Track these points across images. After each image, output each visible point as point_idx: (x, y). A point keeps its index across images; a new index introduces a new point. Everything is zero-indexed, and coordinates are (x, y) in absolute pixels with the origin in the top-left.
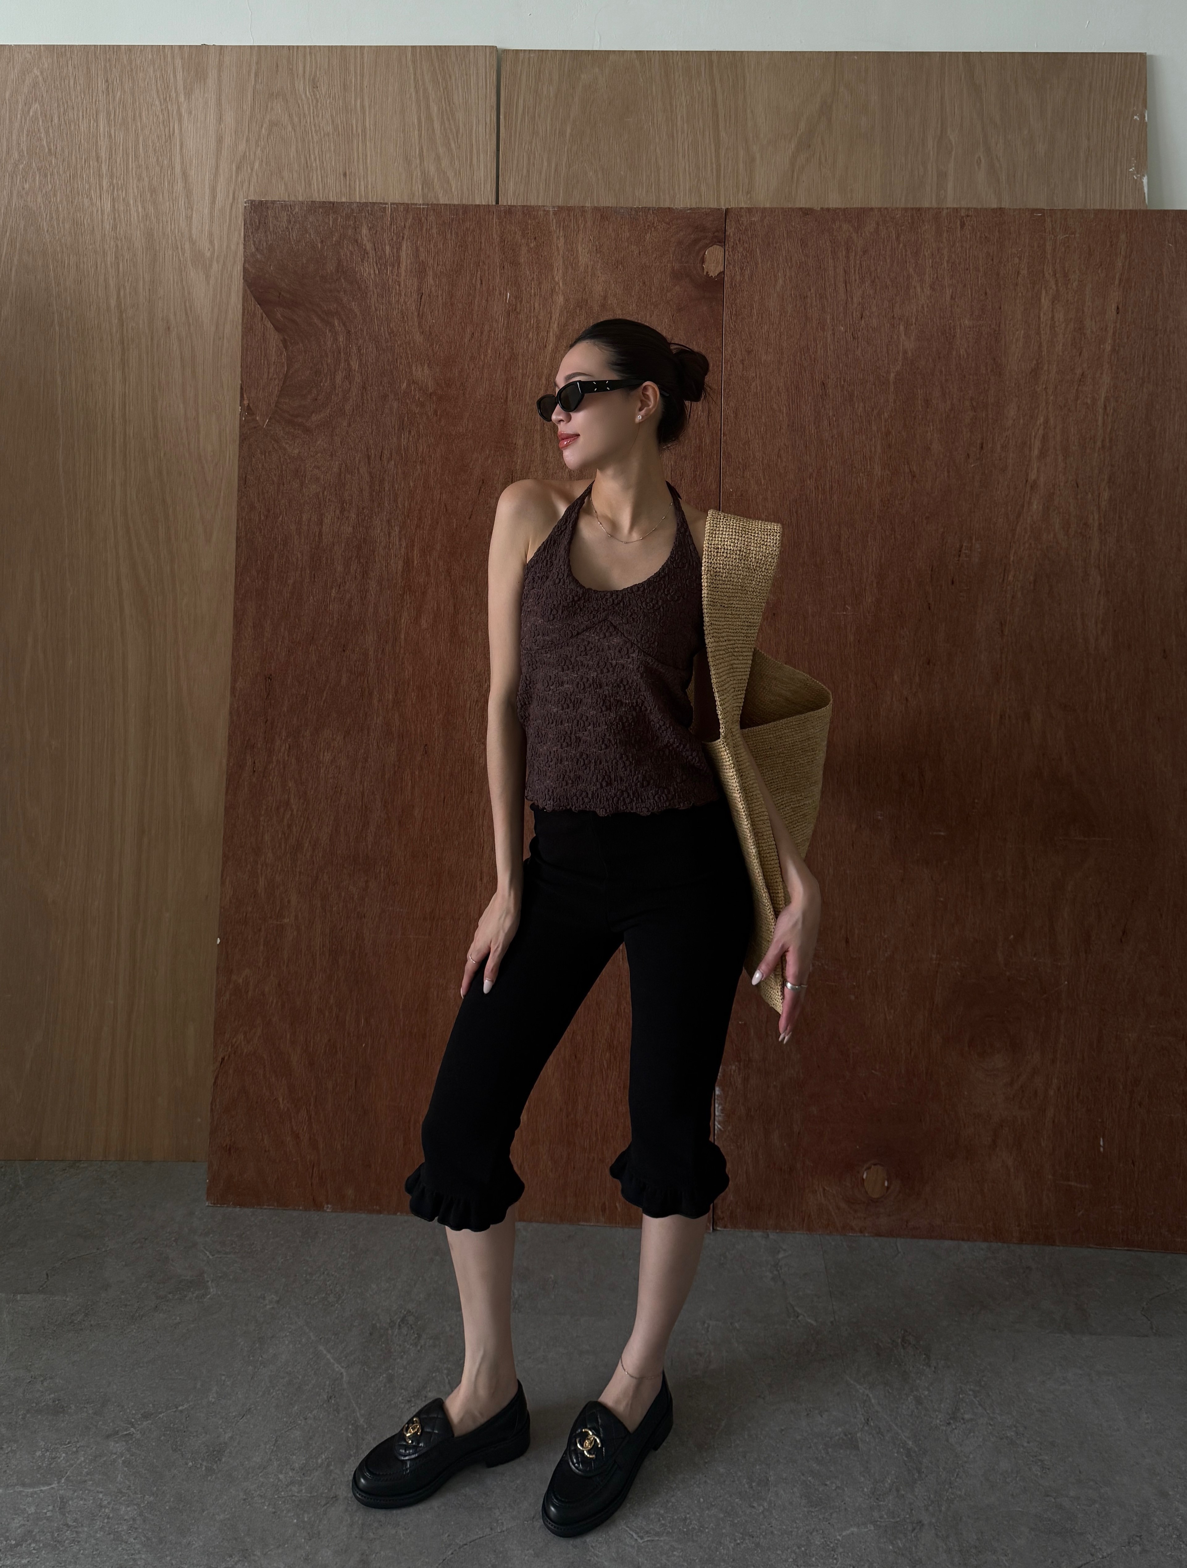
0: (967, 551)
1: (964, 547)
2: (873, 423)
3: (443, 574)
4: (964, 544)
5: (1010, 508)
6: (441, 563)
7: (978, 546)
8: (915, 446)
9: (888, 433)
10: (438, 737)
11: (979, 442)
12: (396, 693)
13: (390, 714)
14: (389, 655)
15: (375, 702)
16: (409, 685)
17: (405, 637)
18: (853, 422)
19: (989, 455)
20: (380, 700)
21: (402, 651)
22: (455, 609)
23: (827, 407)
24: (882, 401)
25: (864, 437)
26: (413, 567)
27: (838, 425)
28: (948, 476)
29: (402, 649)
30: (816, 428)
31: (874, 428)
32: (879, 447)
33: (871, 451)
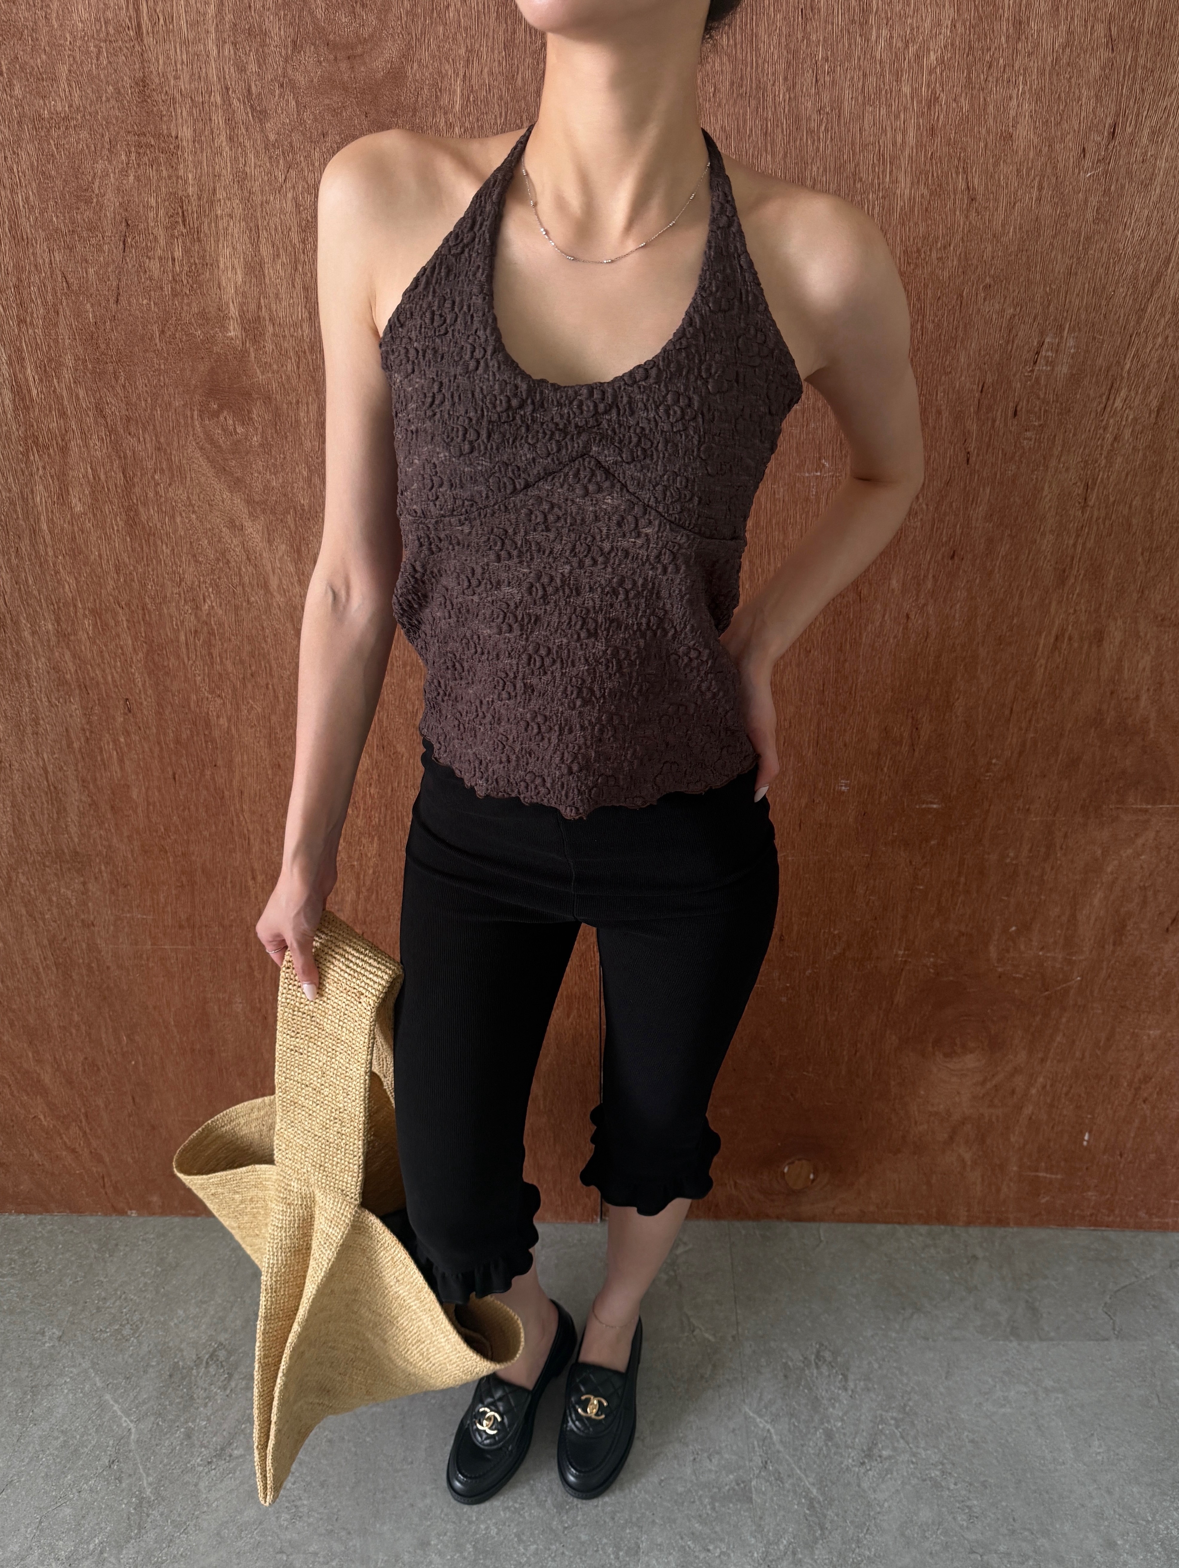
0: (1050, 354)
1: (1046, 346)
2: (906, 76)
3: (91, 414)
4: (1048, 340)
5: (1142, 266)
6: (82, 393)
7: (1071, 342)
8: (984, 131)
9: (934, 100)
10: (144, 685)
11: (1109, 121)
12: (58, 621)
13: (57, 654)
14: (30, 560)
15: (26, 634)
16: (75, 606)
17: (48, 527)
18: (865, 75)
19: (1124, 152)
20: (34, 633)
21: (51, 553)
22: (125, 477)
23: (814, 38)
24: (927, 24)
25: (883, 111)
26: (32, 400)
27: (833, 82)
28: (1039, 199)
29: (49, 549)
30: (788, 90)
31: (906, 89)
32: (911, 133)
33: (894, 144)
